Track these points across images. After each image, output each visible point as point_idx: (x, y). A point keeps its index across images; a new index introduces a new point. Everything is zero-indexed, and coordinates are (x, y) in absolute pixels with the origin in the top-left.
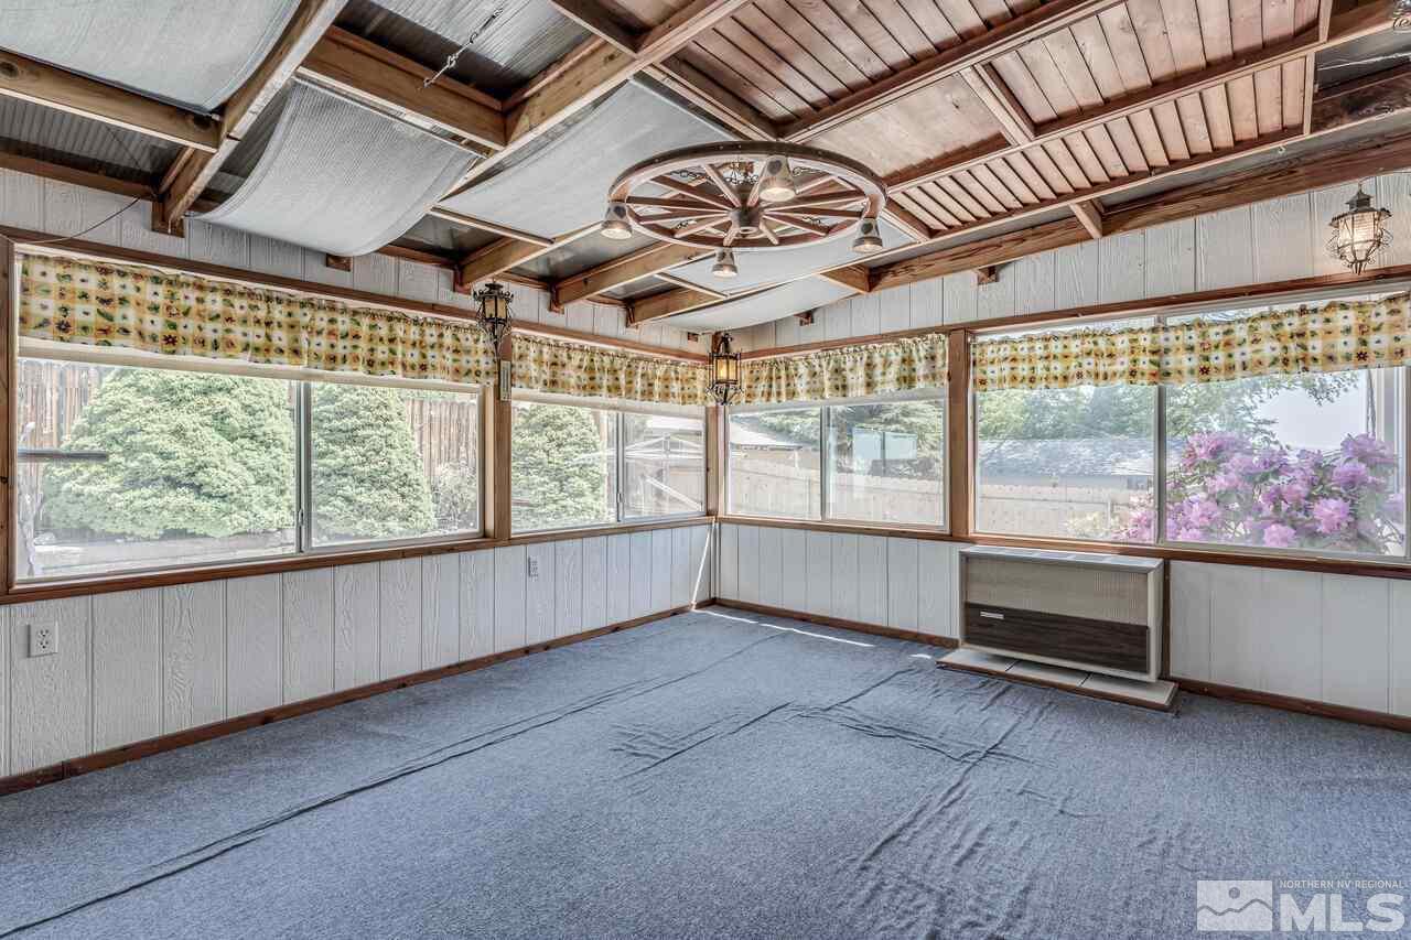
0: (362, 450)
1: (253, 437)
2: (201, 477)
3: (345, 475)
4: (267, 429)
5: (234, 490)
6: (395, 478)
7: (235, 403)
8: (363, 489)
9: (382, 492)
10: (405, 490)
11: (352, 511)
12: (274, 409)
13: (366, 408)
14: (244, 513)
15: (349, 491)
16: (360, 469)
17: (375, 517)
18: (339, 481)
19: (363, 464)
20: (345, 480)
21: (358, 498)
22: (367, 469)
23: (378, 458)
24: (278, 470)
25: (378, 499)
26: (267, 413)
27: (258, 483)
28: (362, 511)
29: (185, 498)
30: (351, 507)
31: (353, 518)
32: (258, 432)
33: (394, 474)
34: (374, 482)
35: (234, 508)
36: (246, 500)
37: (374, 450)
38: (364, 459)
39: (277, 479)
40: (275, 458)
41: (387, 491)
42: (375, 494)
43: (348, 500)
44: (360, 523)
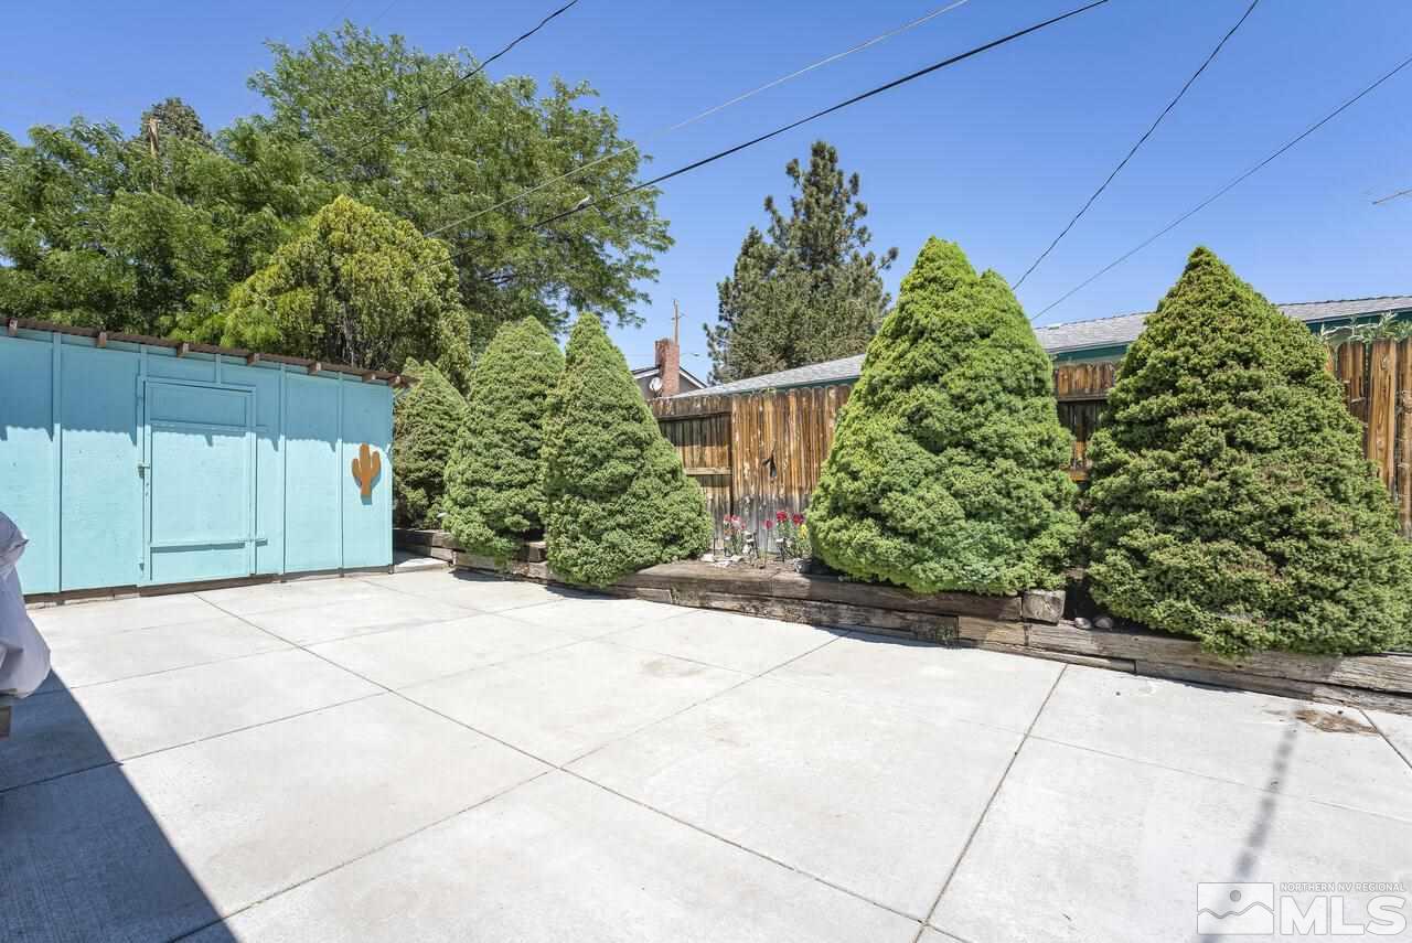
0: (1172, 457)
1: (970, 445)
2: (885, 506)
3: (1137, 508)
4: (987, 430)
5: (923, 525)
6: (1252, 518)
7: (942, 397)
8: (1168, 537)
9: (1215, 546)
10: (1285, 546)
11: (1145, 579)
12: (1003, 397)
13: (1194, 371)
14: (944, 561)
15: (1140, 539)
16: (1165, 495)
17: (1196, 599)
18: (1125, 519)
19: (1173, 486)
20: (1134, 517)
21: (1155, 555)
22: (1181, 494)
23: (1206, 471)
24: (1008, 495)
25: (1204, 562)
26: (990, 405)
27: (969, 516)
28: (1166, 583)
29: (866, 532)
30: (1143, 572)
31: (1146, 594)
32: (975, 436)
33: (1248, 508)
34: (1193, 522)
35: (930, 553)
36: (946, 541)
37: (1199, 456)
38: (1176, 475)
39: (1008, 512)
40: (1000, 476)
41: (1226, 545)
42: (1197, 548)
43: (1138, 556)
44: (1161, 606)
